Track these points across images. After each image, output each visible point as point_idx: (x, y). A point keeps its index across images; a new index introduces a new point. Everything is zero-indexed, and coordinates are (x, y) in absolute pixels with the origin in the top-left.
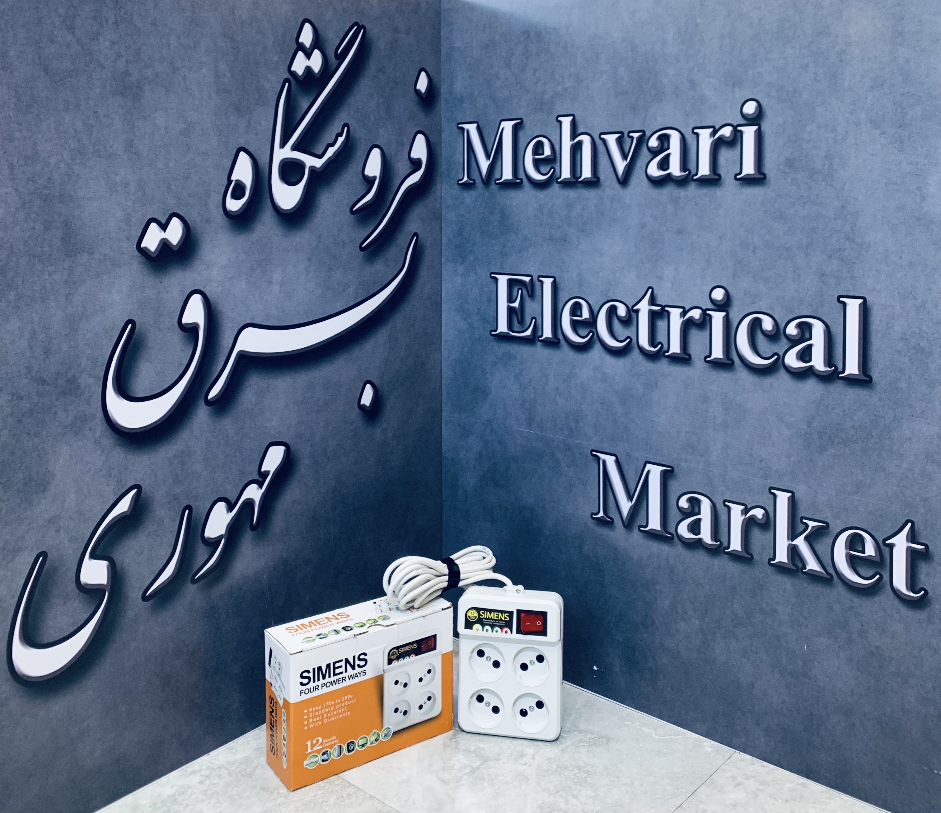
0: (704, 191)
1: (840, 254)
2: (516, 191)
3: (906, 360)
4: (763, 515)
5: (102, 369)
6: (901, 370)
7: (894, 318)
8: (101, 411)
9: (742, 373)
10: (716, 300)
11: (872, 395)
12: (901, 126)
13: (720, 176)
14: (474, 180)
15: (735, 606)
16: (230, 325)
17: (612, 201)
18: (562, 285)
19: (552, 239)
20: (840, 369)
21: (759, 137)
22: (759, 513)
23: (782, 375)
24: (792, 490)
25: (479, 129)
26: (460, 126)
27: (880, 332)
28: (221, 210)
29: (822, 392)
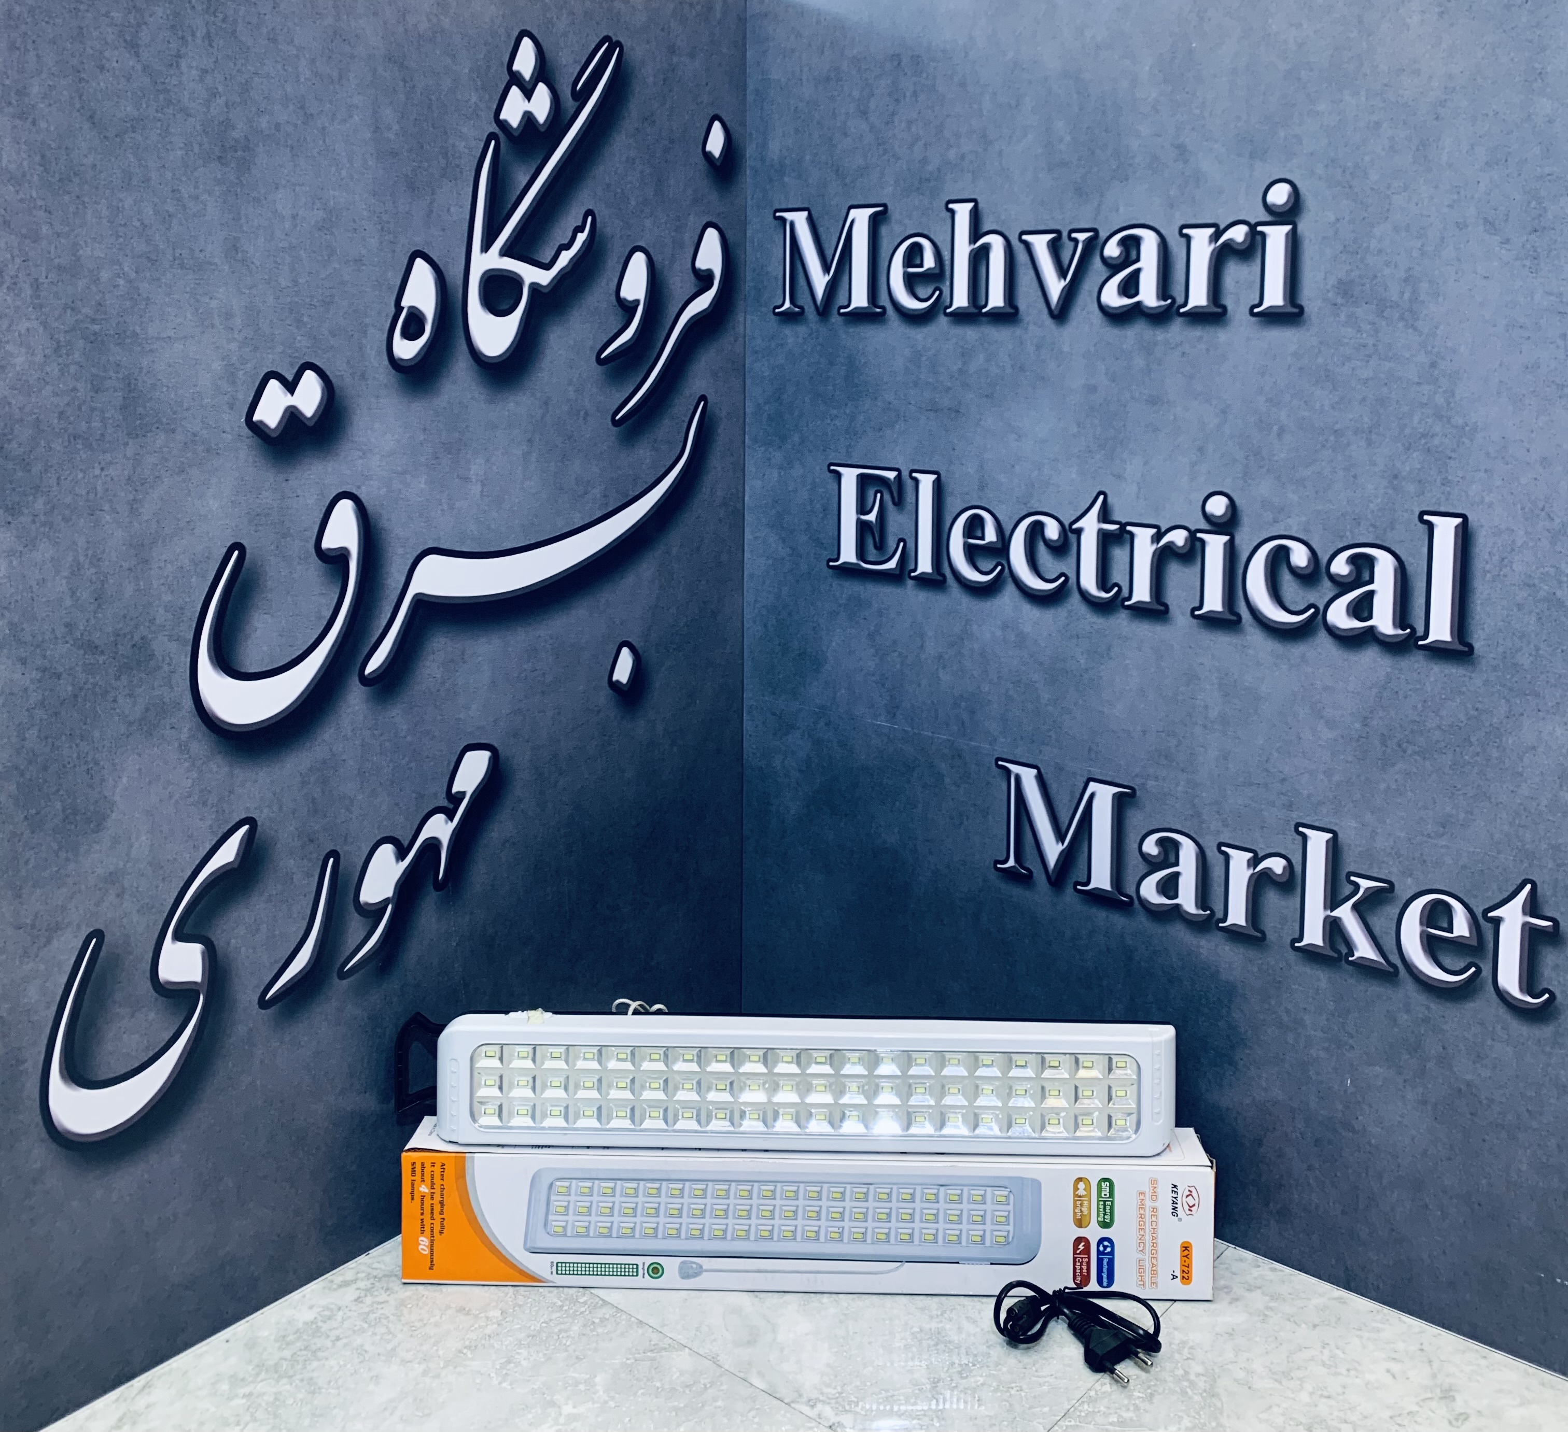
0: (1197, 332)
1: (1426, 443)
2: (872, 327)
3: (1533, 619)
4: (1284, 868)
5: (190, 626)
6: (1523, 636)
7: (1513, 550)
8: (190, 696)
9: (1254, 636)
10: (1213, 515)
11: (1473, 675)
12: (1536, 231)
13: (1225, 308)
14: (801, 308)
15: (1234, 1015)
16: (400, 551)
17: (1038, 347)
18: (951, 486)
19: (934, 409)
20: (1420, 631)
21: (1294, 245)
22: (1277, 865)
23: (1323, 638)
24: (1334, 828)
25: (811, 220)
26: (778, 214)
27: (1489, 572)
28: (385, 357)
29: (1389, 670)
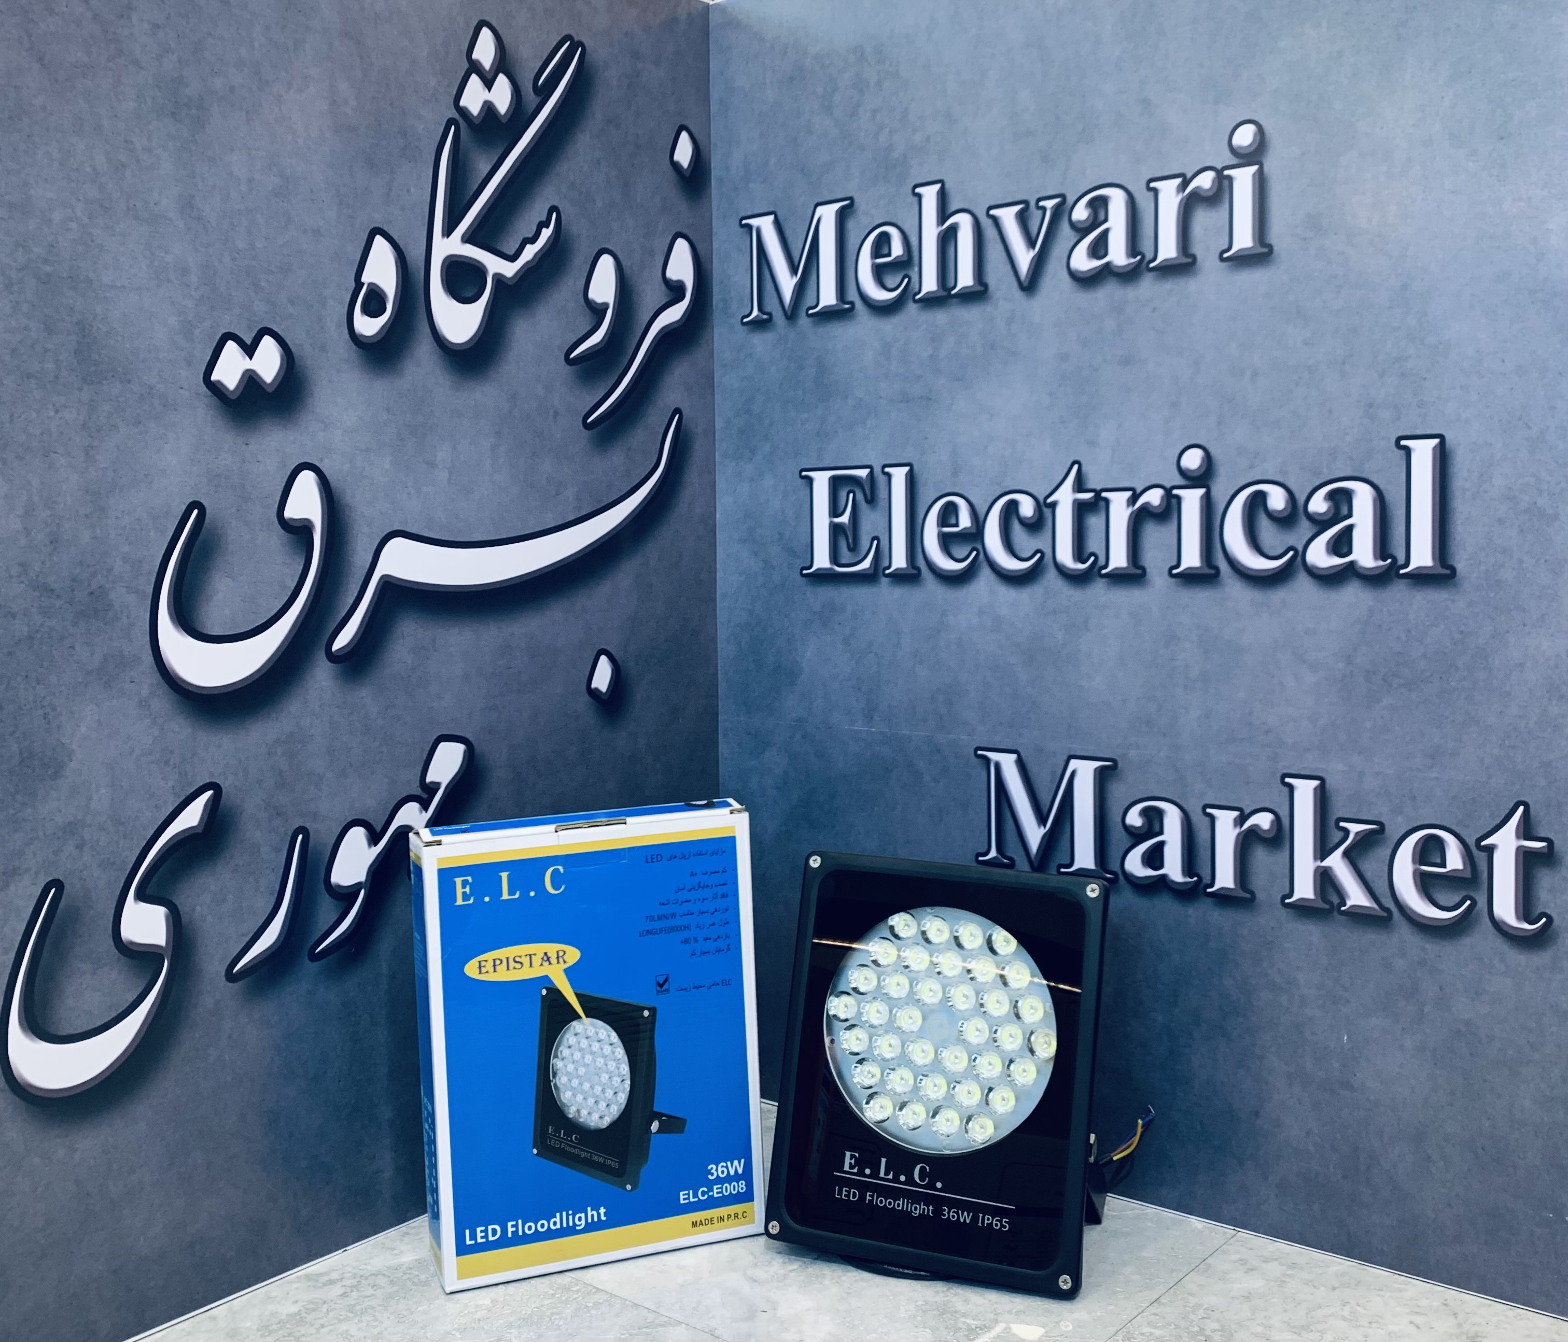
0: (1168, 285)
1: (1400, 367)
2: (842, 325)
3: (1514, 532)
4: (1272, 823)
5: (150, 579)
6: (1505, 551)
7: (1491, 465)
8: (150, 652)
9: (1233, 587)
10: (1188, 470)
11: (1456, 598)
13: (1194, 257)
14: (769, 314)
15: (1225, 982)
16: (365, 530)
17: (1009, 323)
19: (905, 400)
20: (1401, 560)
21: (1261, 185)
22: (1264, 820)
23: (1303, 582)
24: (1320, 775)
25: (777, 223)
26: (744, 222)
27: (1468, 490)
28: (345, 332)
29: (1371, 603)
